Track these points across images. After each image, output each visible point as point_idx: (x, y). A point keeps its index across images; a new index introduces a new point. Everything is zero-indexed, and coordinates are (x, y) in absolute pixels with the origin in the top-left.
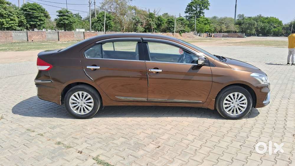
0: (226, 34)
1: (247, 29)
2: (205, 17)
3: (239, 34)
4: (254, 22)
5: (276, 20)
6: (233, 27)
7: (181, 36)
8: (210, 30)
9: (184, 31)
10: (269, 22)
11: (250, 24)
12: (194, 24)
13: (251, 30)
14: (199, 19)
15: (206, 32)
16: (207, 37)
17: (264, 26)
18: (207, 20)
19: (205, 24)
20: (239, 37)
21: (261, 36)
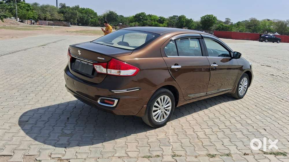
0: (51, 22)
1: (71, 18)
2: (26, 2)
3: (65, 23)
4: (76, 12)
5: (92, 11)
6: (57, 16)
7: (3, 22)
8: (33, 17)
9: (5, 17)
10: (86, 13)
11: (72, 13)
12: (15, 9)
13: (74, 19)
14: (19, 4)
15: (29, 19)
16: (31, 24)
17: (82, 16)
18: (29, 6)
19: (28, 10)
20: (65, 26)
21: (81, 26)
